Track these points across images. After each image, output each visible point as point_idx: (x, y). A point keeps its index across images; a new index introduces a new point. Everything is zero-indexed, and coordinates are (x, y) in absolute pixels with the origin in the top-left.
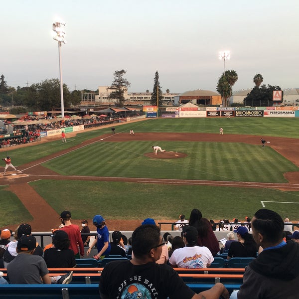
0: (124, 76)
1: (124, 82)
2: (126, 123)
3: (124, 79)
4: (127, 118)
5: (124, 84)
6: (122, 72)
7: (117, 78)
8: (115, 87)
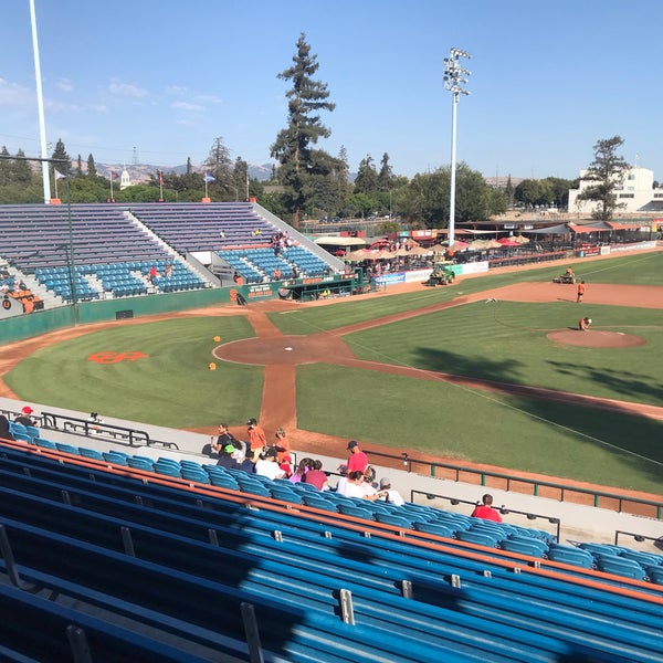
0: (618, 152)
1: (617, 164)
2: (598, 258)
3: (619, 157)
4: (602, 248)
5: (617, 168)
6: (616, 141)
7: (601, 155)
8: (595, 176)
